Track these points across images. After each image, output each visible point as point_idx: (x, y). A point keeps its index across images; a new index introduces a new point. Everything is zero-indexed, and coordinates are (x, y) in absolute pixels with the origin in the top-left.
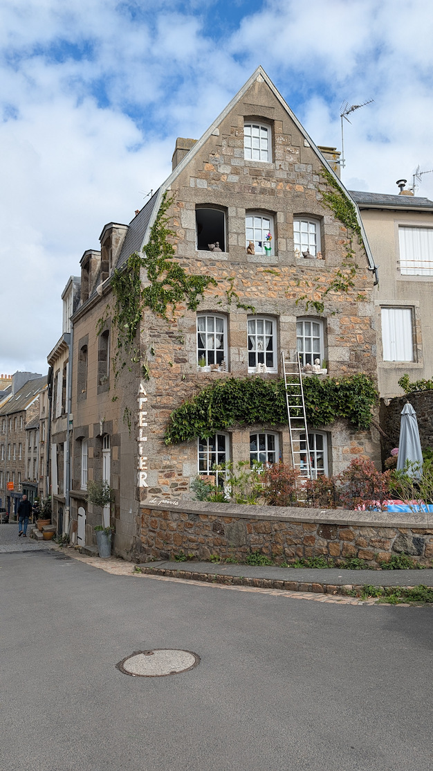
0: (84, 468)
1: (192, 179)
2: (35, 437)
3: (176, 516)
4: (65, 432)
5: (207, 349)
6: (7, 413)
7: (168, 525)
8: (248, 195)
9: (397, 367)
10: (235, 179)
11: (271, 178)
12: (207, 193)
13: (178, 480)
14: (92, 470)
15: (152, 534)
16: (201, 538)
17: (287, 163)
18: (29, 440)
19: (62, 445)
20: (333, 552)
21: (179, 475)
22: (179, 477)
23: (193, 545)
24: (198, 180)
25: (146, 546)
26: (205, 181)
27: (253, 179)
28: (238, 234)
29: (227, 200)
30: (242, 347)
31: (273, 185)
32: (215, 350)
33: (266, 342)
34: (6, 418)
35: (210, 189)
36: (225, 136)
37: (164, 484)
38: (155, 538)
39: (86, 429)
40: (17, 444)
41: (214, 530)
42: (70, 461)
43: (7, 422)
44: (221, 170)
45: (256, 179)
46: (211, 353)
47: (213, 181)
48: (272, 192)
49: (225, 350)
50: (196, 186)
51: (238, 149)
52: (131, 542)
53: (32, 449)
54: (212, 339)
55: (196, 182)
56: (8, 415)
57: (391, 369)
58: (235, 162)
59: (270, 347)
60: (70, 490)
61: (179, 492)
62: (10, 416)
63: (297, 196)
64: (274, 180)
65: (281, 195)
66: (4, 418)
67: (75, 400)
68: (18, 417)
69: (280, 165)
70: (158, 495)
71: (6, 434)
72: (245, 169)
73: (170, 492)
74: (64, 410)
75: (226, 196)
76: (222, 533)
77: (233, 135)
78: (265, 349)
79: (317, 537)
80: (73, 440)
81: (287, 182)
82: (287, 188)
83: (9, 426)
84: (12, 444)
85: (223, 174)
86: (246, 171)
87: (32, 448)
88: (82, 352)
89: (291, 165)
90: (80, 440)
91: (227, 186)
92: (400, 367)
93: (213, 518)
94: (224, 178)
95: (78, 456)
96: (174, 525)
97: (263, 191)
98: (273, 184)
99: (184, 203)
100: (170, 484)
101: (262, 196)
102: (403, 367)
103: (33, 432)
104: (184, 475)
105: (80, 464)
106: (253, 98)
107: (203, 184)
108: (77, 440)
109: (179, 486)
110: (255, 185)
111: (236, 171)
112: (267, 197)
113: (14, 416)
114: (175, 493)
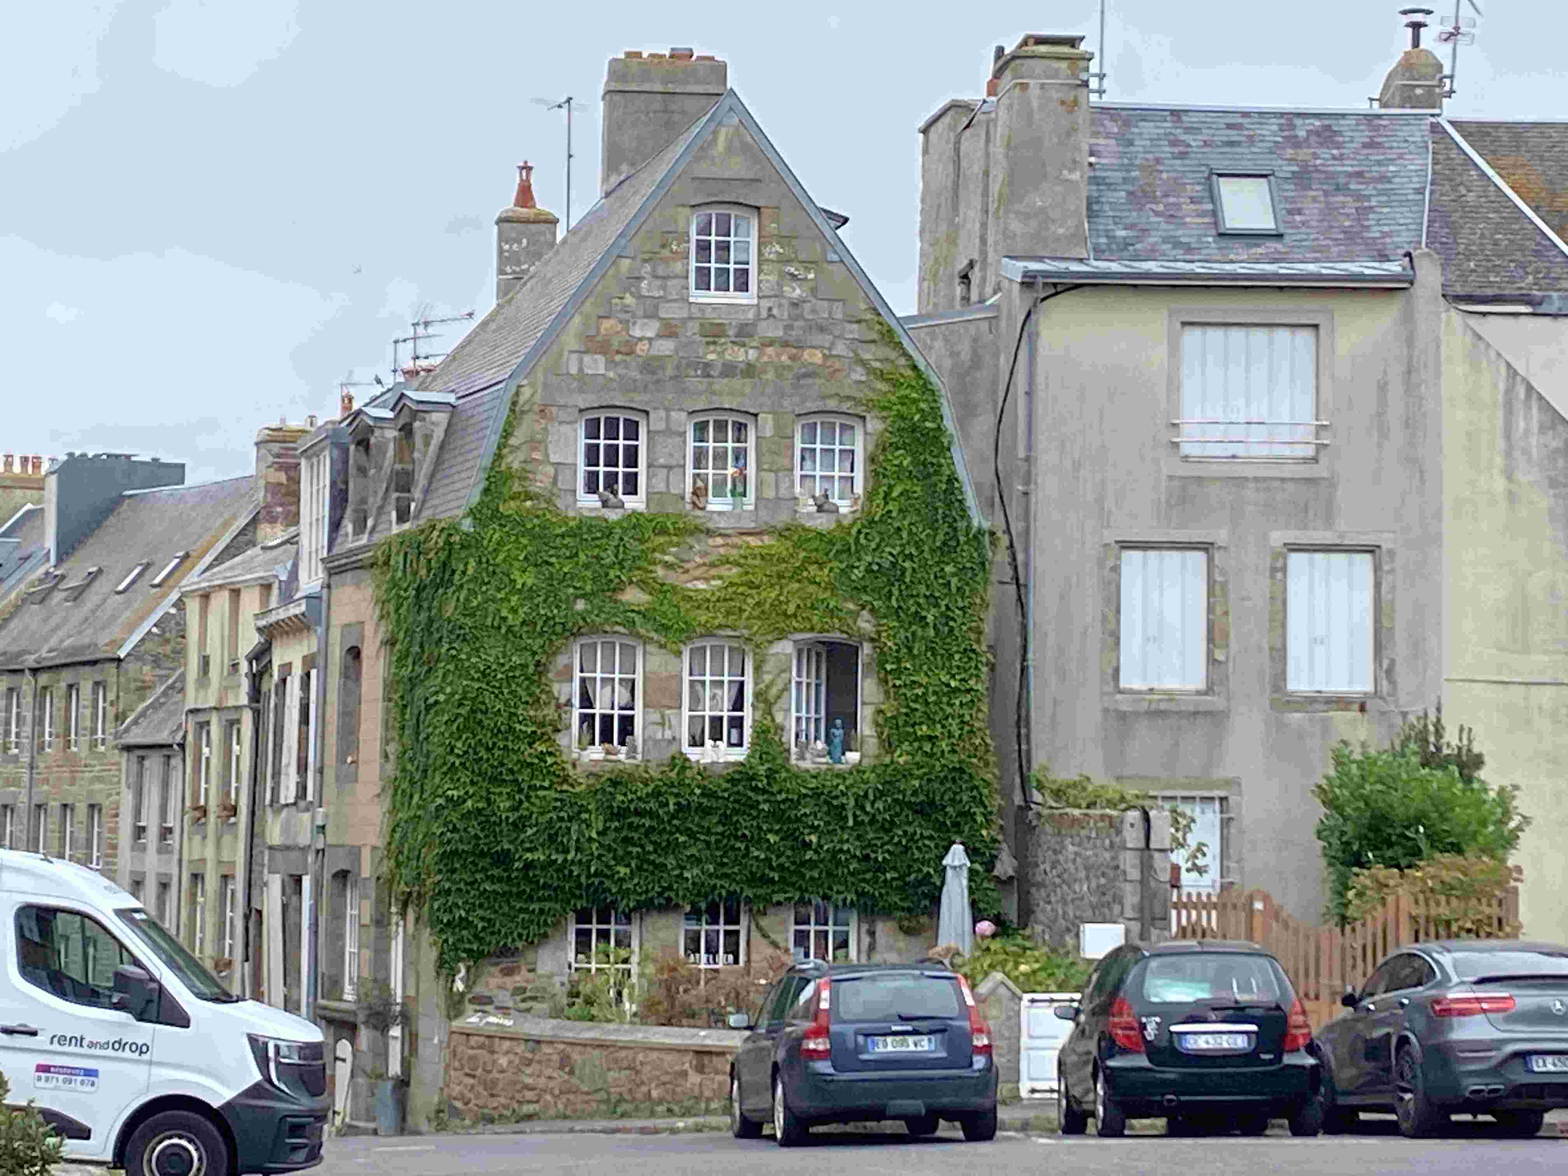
0: (350, 948)
1: (575, 356)
2: (165, 785)
3: (507, 1044)
4: (304, 850)
5: (598, 711)
6: (30, 661)
7: (494, 1062)
8: (695, 382)
9: (1154, 707)
10: (666, 347)
11: (747, 340)
12: (606, 385)
13: (527, 981)
14: (367, 954)
15: (471, 1081)
16: (542, 1082)
17: (784, 301)
18: (139, 794)
19: (298, 880)
20: (707, 1093)
21: (530, 971)
22: (531, 975)
23: (530, 1095)
24: (587, 359)
25: (458, 1104)
26: (600, 358)
27: (708, 343)
28: (669, 468)
29: (646, 397)
30: (670, 708)
31: (752, 354)
32: (616, 713)
33: (726, 696)
34: (27, 683)
35: (611, 374)
36: (647, 256)
37: (500, 987)
38: (472, 1087)
39: (355, 852)
40: (82, 809)
41: (561, 1068)
42: (317, 925)
43: (28, 700)
44: (637, 332)
45: (714, 343)
46: (607, 720)
47: (618, 358)
48: (750, 370)
49: (638, 714)
50: (581, 370)
51: (675, 282)
52: (436, 1099)
53: (152, 836)
54: (609, 688)
55: (581, 361)
56: (35, 671)
57: (1137, 714)
58: (672, 312)
59: (738, 705)
60: (316, 998)
61: (529, 1004)
62: (44, 679)
63: (806, 376)
64: (754, 344)
65: (770, 375)
66: (14, 679)
67: (330, 774)
68: (86, 687)
69: (770, 309)
70: (488, 1008)
71: (25, 759)
72: (690, 324)
73: (510, 1004)
74: (302, 789)
75: (646, 387)
76: (571, 1072)
77: (666, 253)
78: (726, 705)
79: (690, 1072)
80: (327, 876)
81: (786, 344)
82: (784, 358)
83: (39, 722)
84: (55, 804)
85: (641, 339)
86: (693, 327)
87: (153, 833)
88: (349, 658)
89: (795, 305)
90: (342, 876)
91: (651, 366)
92: (1163, 706)
93: (561, 1047)
94: (642, 348)
95: (338, 916)
96: (503, 1061)
97: (729, 370)
98: (751, 352)
99: (554, 410)
100: (511, 987)
101: (726, 380)
102: (1172, 707)
103: (154, 762)
104: (540, 971)
105: (341, 937)
106: (714, 164)
107: (596, 365)
108: (335, 876)
109: (528, 994)
110: (712, 357)
111: (669, 331)
112: (737, 382)
113: (67, 676)
114: (524, 1006)
